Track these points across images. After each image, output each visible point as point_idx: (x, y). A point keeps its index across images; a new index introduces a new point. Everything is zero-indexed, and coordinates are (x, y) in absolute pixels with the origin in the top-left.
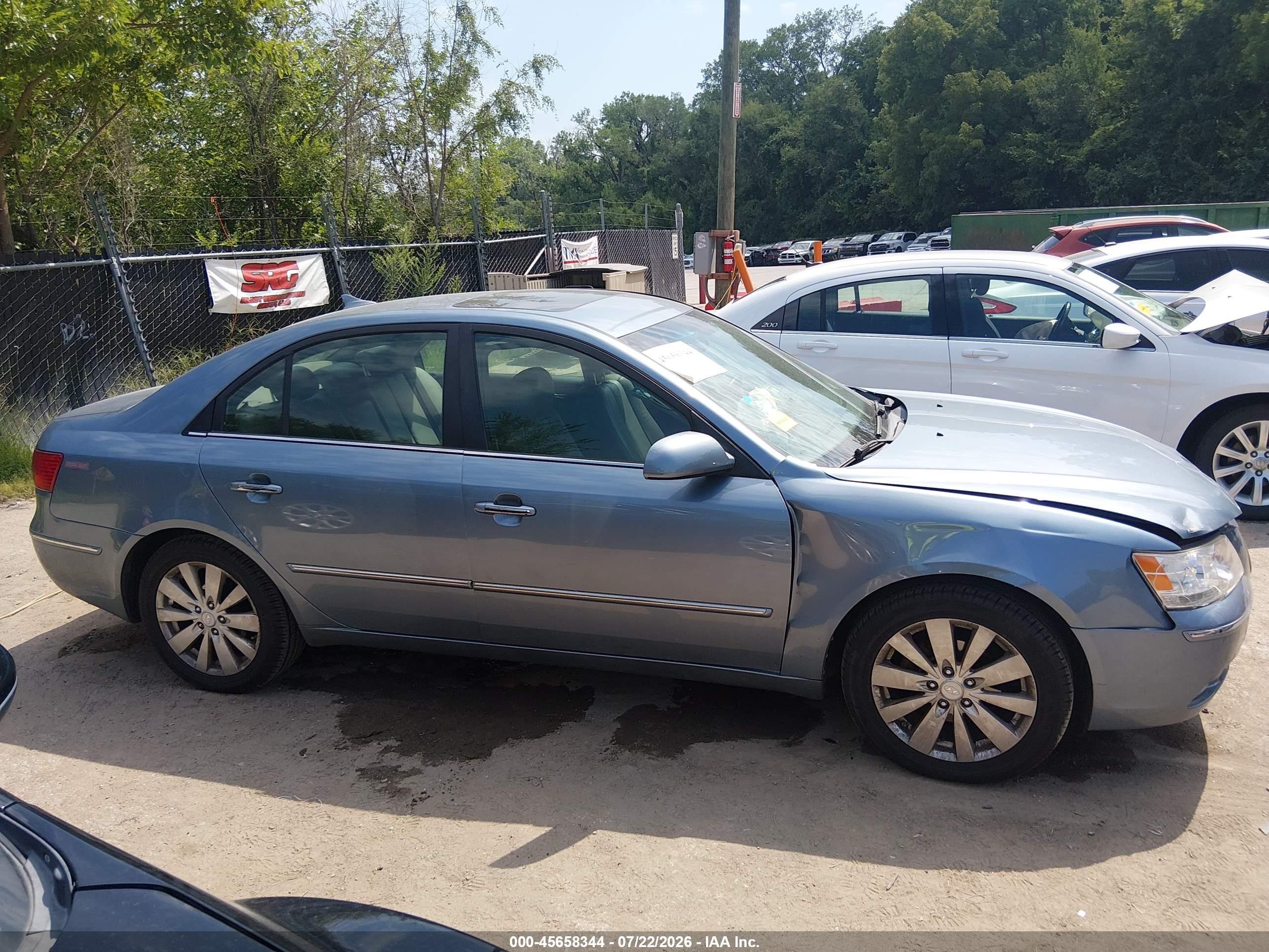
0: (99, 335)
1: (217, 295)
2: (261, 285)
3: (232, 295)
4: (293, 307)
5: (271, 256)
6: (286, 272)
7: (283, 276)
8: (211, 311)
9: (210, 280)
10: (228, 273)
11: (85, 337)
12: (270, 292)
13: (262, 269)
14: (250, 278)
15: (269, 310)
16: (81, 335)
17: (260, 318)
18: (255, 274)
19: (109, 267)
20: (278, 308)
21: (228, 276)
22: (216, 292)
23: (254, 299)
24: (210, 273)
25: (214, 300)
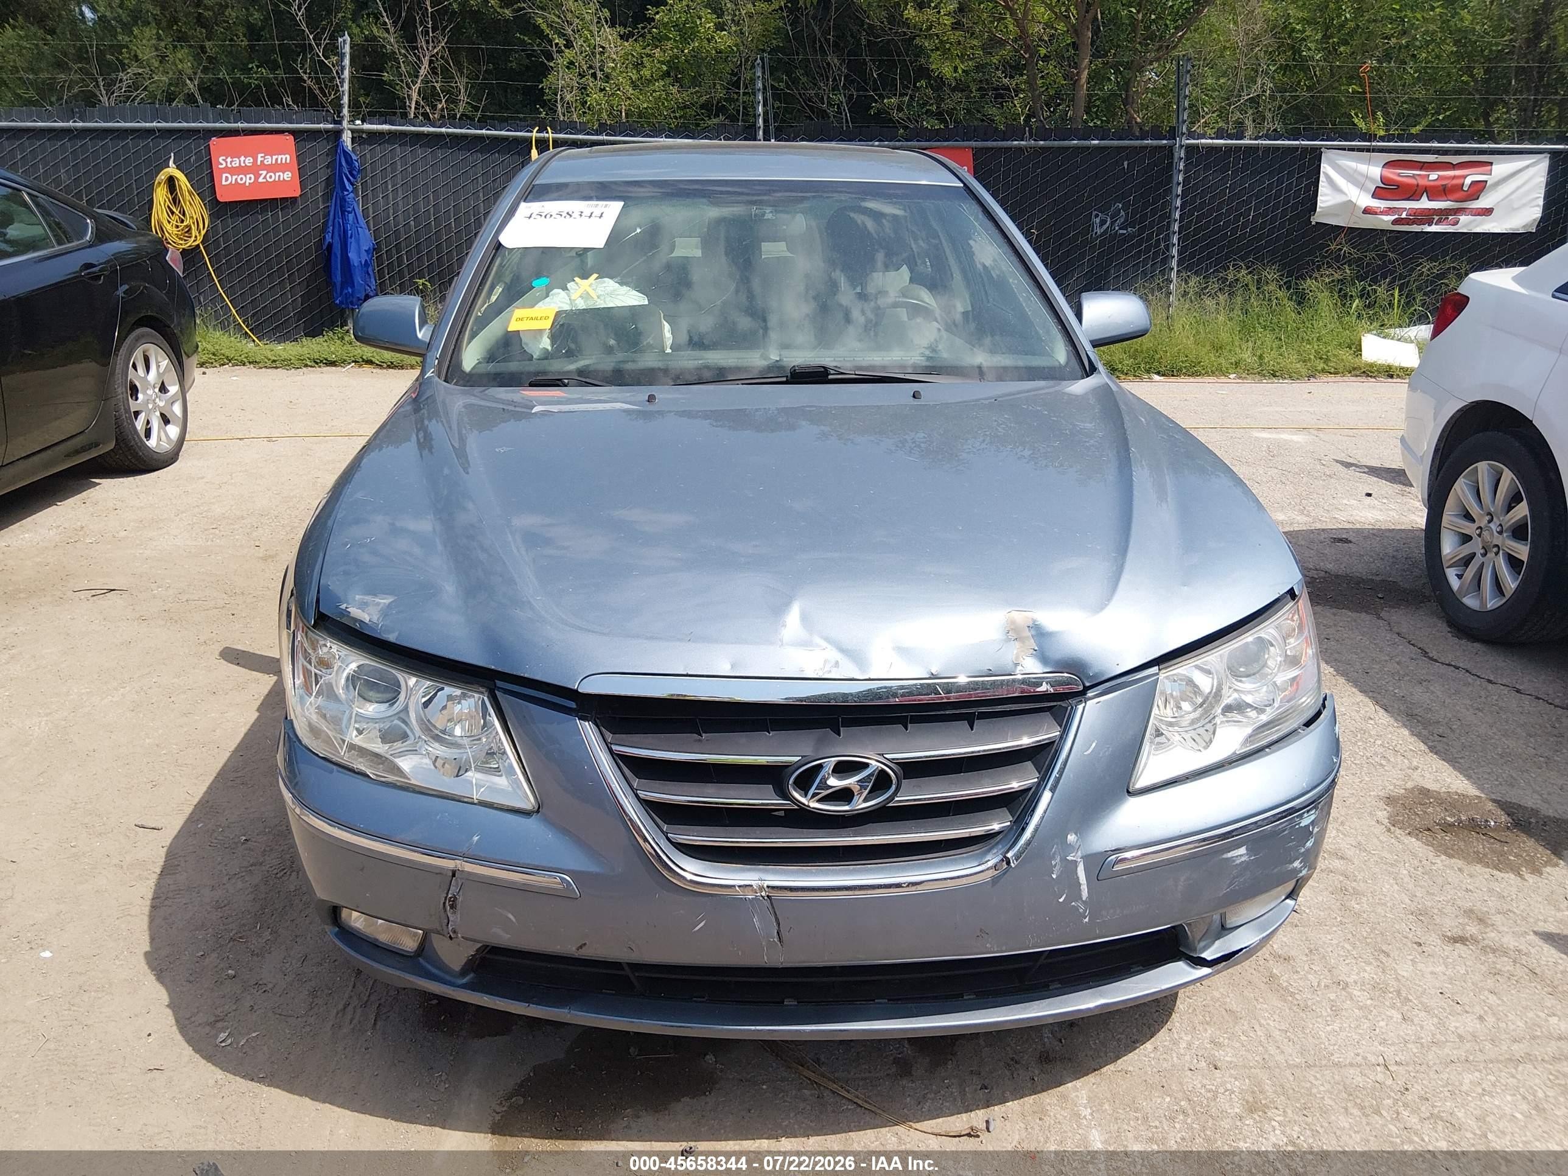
0: (1141, 231)
1: (1326, 199)
2: (1412, 193)
3: (1350, 201)
4: (1461, 228)
5: (1445, 152)
6: (1465, 177)
7: (1459, 181)
8: (1314, 220)
9: (1322, 178)
10: (1356, 171)
11: (1121, 231)
12: (1425, 203)
13: (1421, 169)
14: (1393, 180)
15: (1416, 228)
16: (1117, 228)
17: (1397, 238)
18: (1405, 176)
19: (1170, 149)
20: (1434, 228)
21: (1356, 175)
22: (1326, 195)
23: (1389, 211)
24: (1325, 167)
25: (1319, 204)
